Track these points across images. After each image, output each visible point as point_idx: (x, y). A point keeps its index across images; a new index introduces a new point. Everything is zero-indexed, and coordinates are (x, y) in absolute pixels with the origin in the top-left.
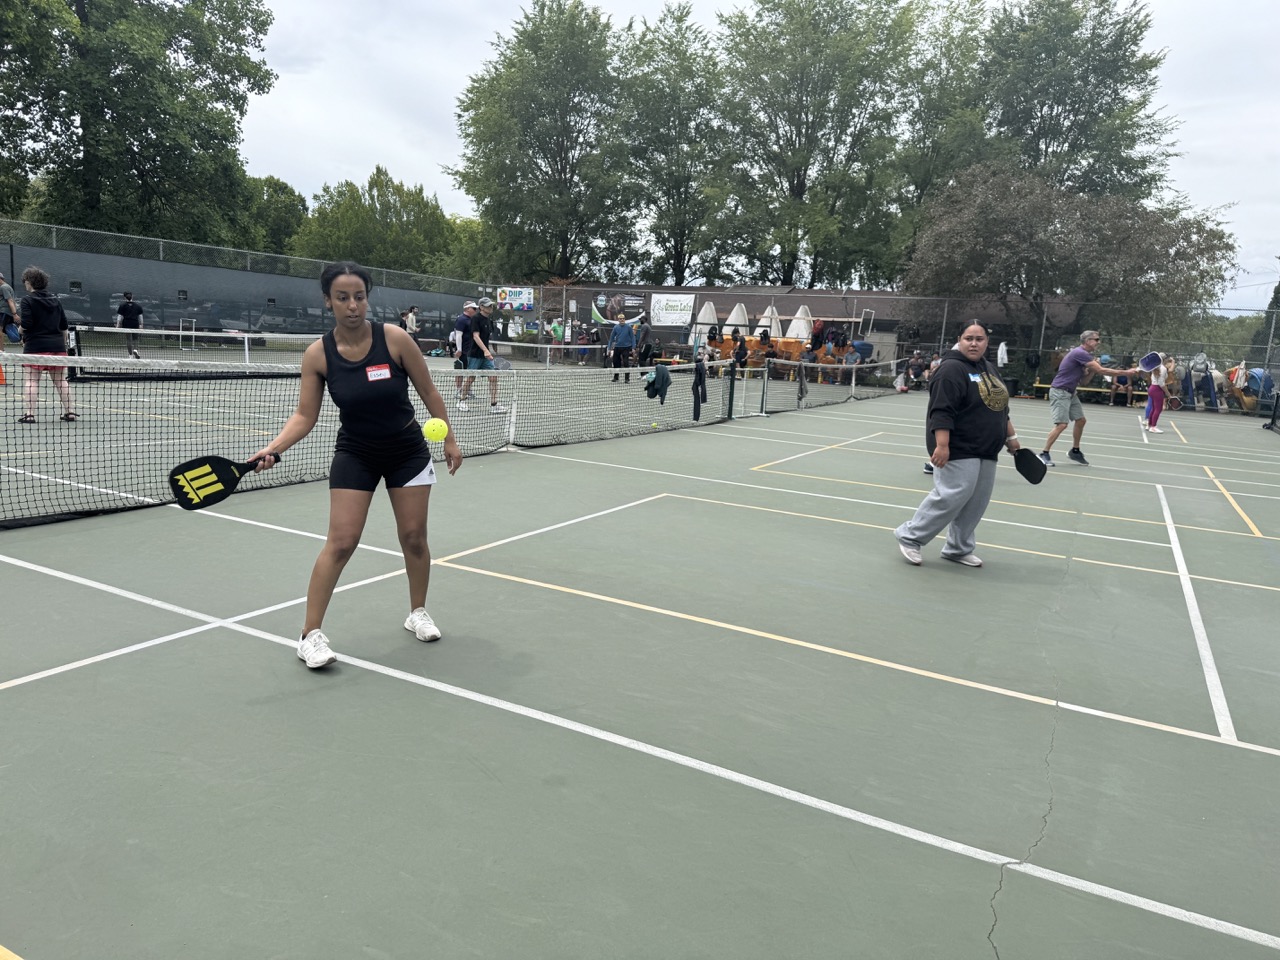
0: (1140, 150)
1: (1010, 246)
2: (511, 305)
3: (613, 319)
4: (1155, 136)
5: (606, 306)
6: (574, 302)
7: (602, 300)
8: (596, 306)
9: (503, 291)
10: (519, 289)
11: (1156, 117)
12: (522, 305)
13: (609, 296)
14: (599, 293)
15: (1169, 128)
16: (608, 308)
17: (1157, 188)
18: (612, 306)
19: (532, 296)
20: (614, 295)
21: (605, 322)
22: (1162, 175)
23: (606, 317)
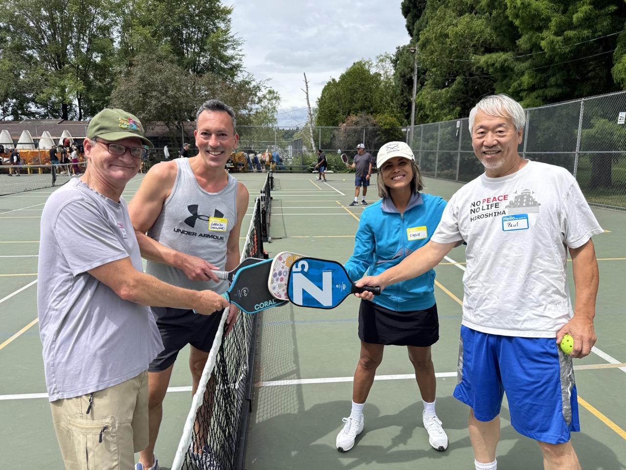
0: (229, 53)
1: (157, 98)
4: (235, 46)
11: (235, 38)
15: (240, 43)
17: (240, 71)
22: (241, 65)
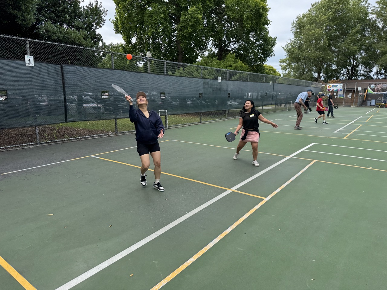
2: (333, 89)
3: (378, 92)
5: (374, 88)
6: (361, 87)
7: (373, 86)
8: (370, 88)
9: (330, 85)
10: (336, 84)
12: (338, 89)
13: (376, 85)
14: (372, 84)
16: (376, 88)
18: (378, 88)
19: (342, 86)
20: (378, 84)
21: (374, 93)
23: (374, 91)
